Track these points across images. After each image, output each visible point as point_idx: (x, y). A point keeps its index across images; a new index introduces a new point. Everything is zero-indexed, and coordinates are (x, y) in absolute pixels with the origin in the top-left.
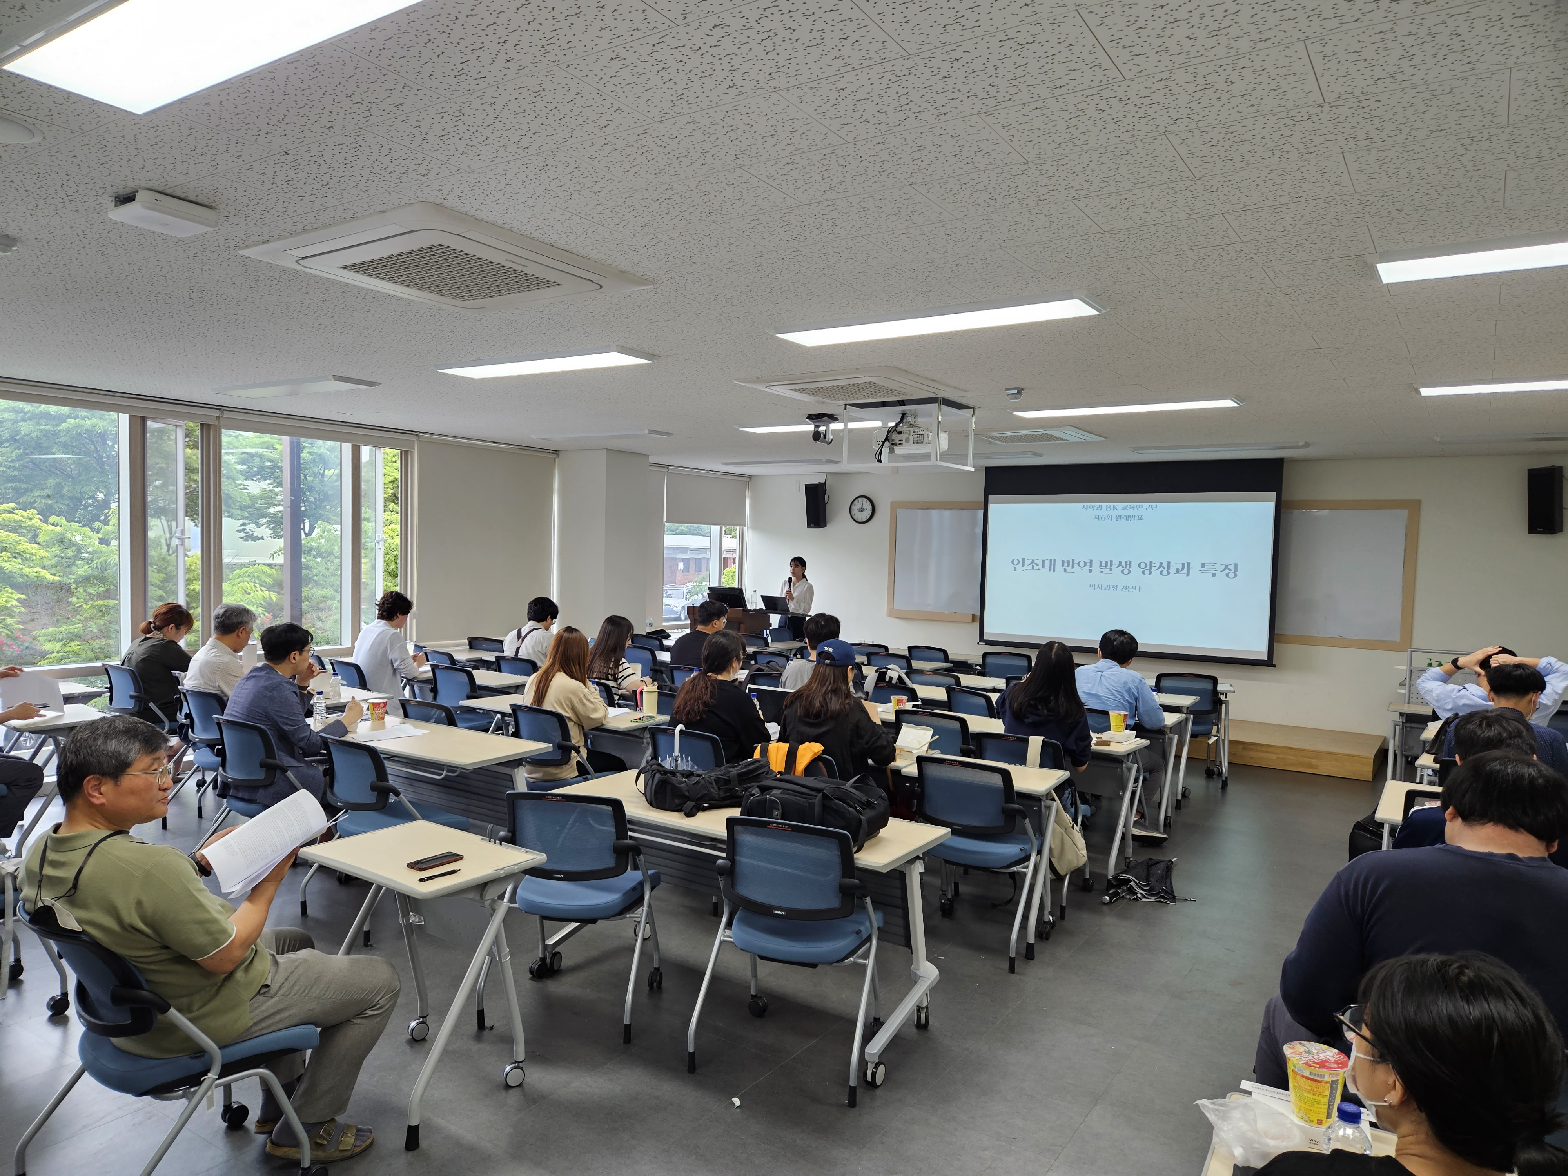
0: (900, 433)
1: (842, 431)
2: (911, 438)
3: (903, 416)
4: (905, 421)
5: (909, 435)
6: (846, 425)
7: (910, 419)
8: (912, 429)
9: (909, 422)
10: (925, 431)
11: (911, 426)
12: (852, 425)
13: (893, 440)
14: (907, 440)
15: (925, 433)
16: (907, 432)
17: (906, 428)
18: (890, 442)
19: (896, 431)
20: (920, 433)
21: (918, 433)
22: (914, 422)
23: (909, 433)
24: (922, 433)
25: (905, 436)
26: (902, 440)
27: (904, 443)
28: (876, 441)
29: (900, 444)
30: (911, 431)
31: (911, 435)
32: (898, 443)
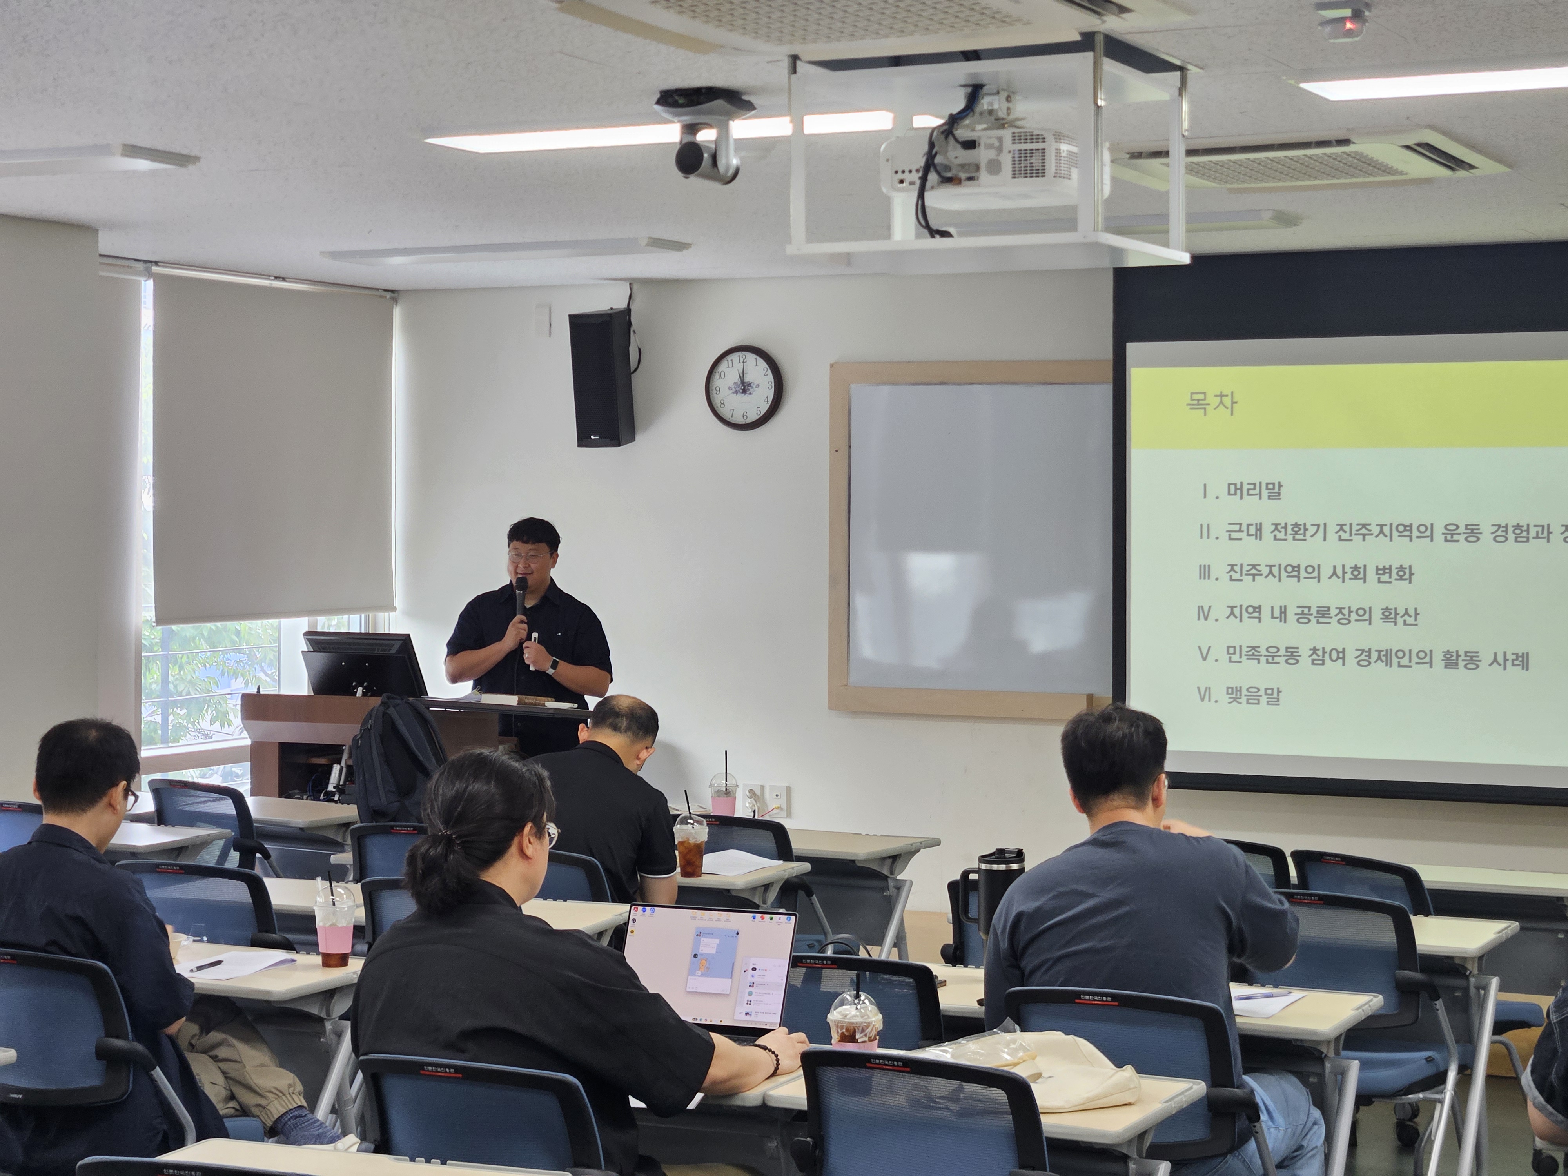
0: (970, 145)
2: (1007, 162)
3: (975, 92)
4: (978, 107)
5: (1000, 149)
7: (994, 101)
8: (1007, 134)
9: (990, 112)
10: (1050, 139)
11: (1001, 123)
13: (948, 168)
14: (994, 167)
15: (1051, 146)
16: (990, 141)
17: (985, 129)
18: (938, 173)
19: (956, 140)
20: (1034, 146)
21: (1024, 146)
22: (1008, 109)
23: (997, 144)
24: (1040, 146)
25: (983, 155)
26: (977, 168)
27: (984, 175)
28: (896, 172)
29: (970, 179)
30: (1000, 140)
31: (1005, 151)
32: (963, 176)
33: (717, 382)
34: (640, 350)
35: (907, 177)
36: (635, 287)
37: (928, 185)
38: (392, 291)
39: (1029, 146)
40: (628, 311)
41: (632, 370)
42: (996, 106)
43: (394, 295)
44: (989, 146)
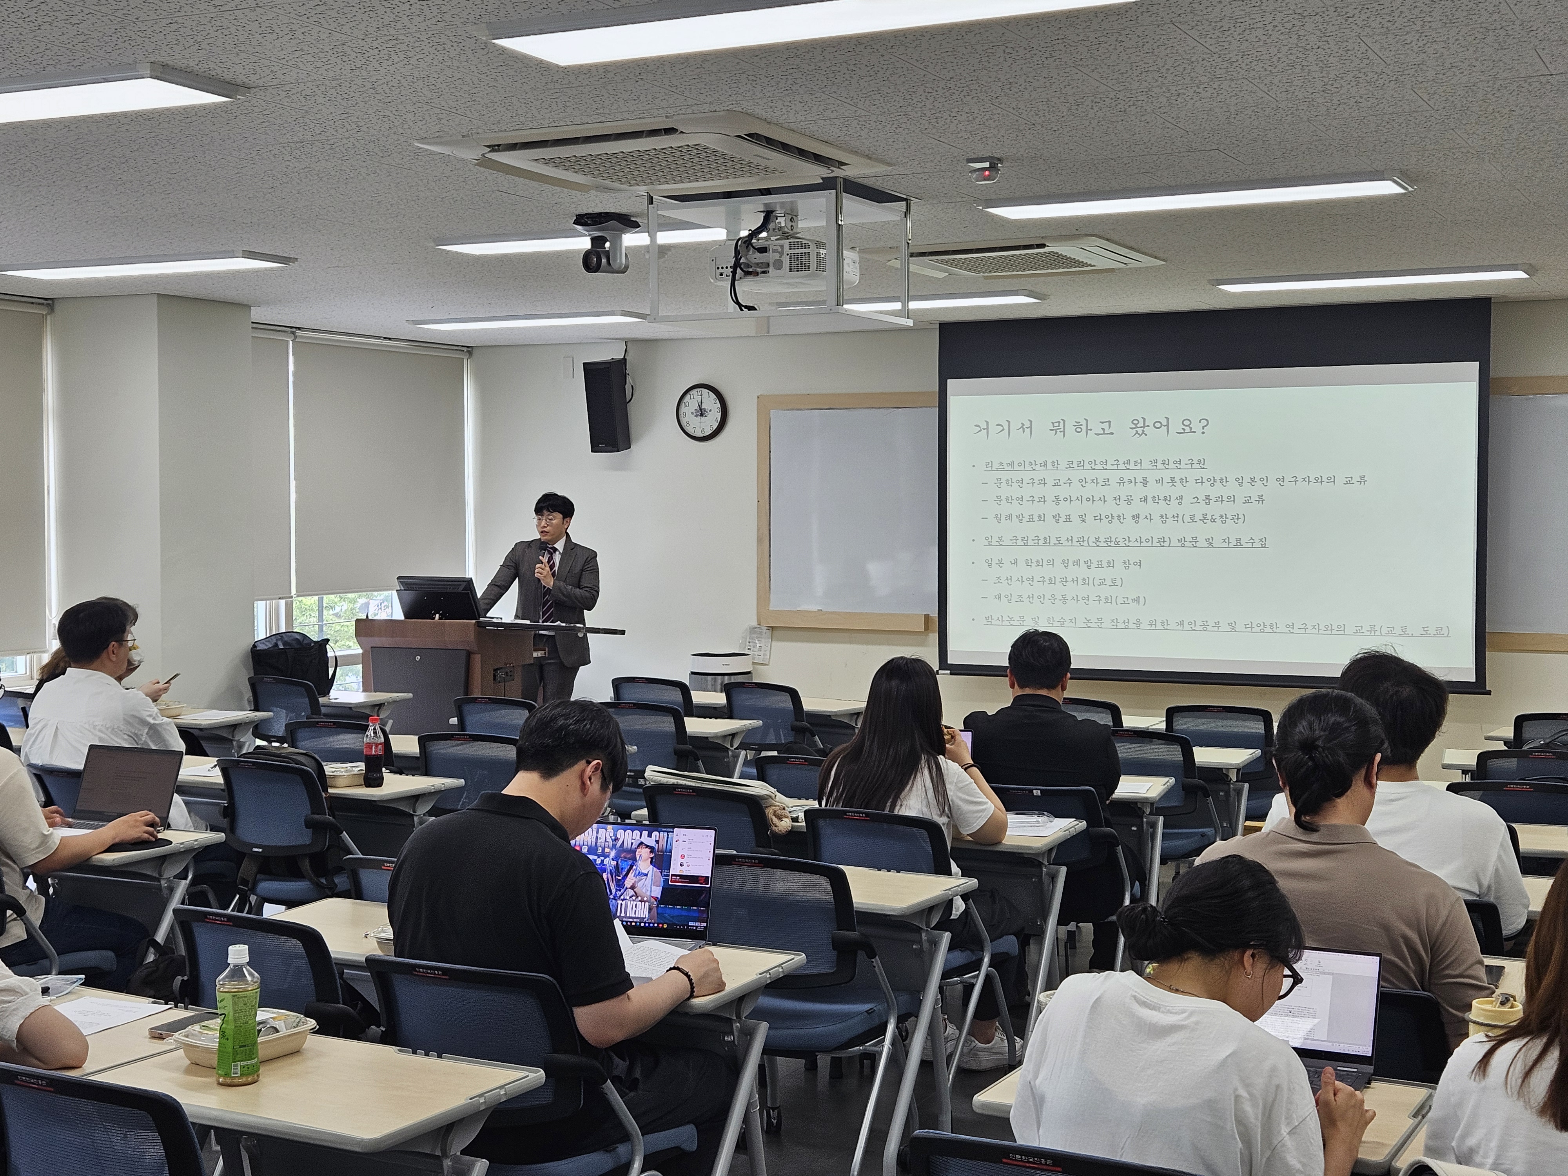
0: (763, 250)
1: (647, 248)
2: (785, 260)
3: (769, 215)
4: (771, 226)
5: (782, 253)
6: (653, 238)
7: (782, 221)
8: (786, 243)
9: (780, 228)
10: (813, 246)
11: (785, 236)
12: (665, 238)
13: (748, 266)
14: (778, 265)
15: (813, 250)
16: (775, 248)
17: (776, 240)
18: (742, 269)
19: (753, 247)
20: (803, 251)
21: (796, 251)
22: (792, 226)
23: (780, 250)
24: (807, 250)
25: (771, 257)
26: (768, 265)
27: (771, 269)
28: (718, 268)
29: (764, 272)
30: (782, 246)
31: (785, 254)
32: (759, 270)
33: (683, 409)
34: (632, 387)
35: (724, 271)
36: (629, 344)
37: (737, 277)
38: (468, 347)
39: (800, 251)
40: (624, 359)
41: (628, 400)
42: (783, 225)
43: (469, 350)
44: (774, 251)
